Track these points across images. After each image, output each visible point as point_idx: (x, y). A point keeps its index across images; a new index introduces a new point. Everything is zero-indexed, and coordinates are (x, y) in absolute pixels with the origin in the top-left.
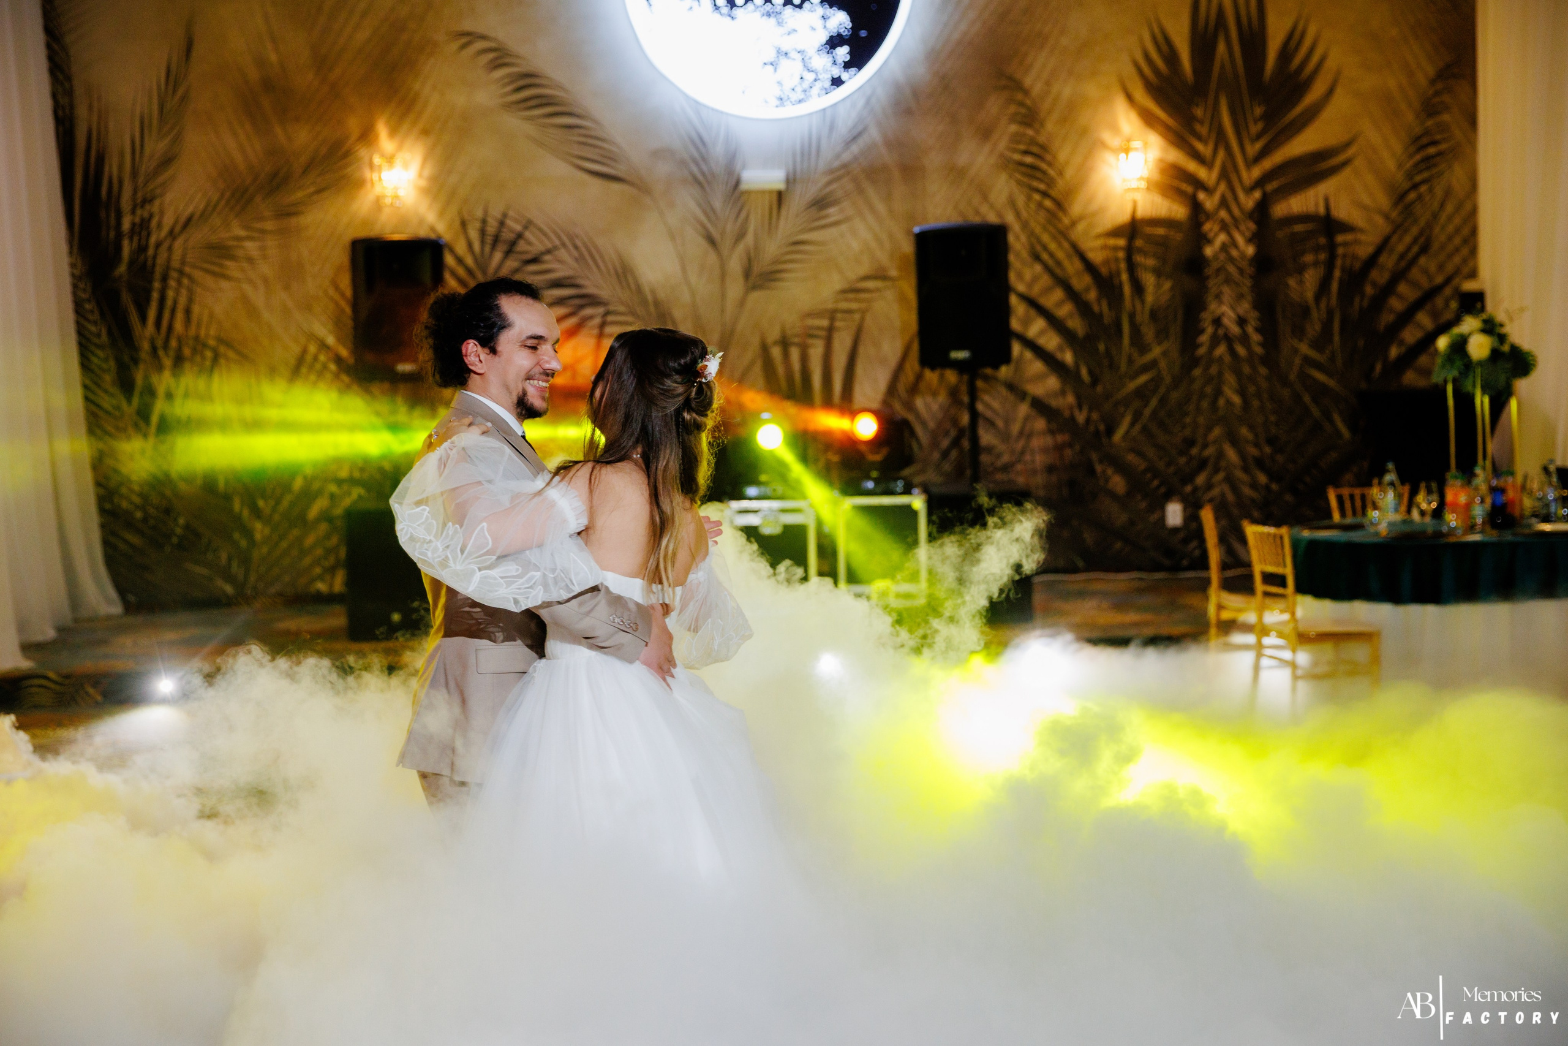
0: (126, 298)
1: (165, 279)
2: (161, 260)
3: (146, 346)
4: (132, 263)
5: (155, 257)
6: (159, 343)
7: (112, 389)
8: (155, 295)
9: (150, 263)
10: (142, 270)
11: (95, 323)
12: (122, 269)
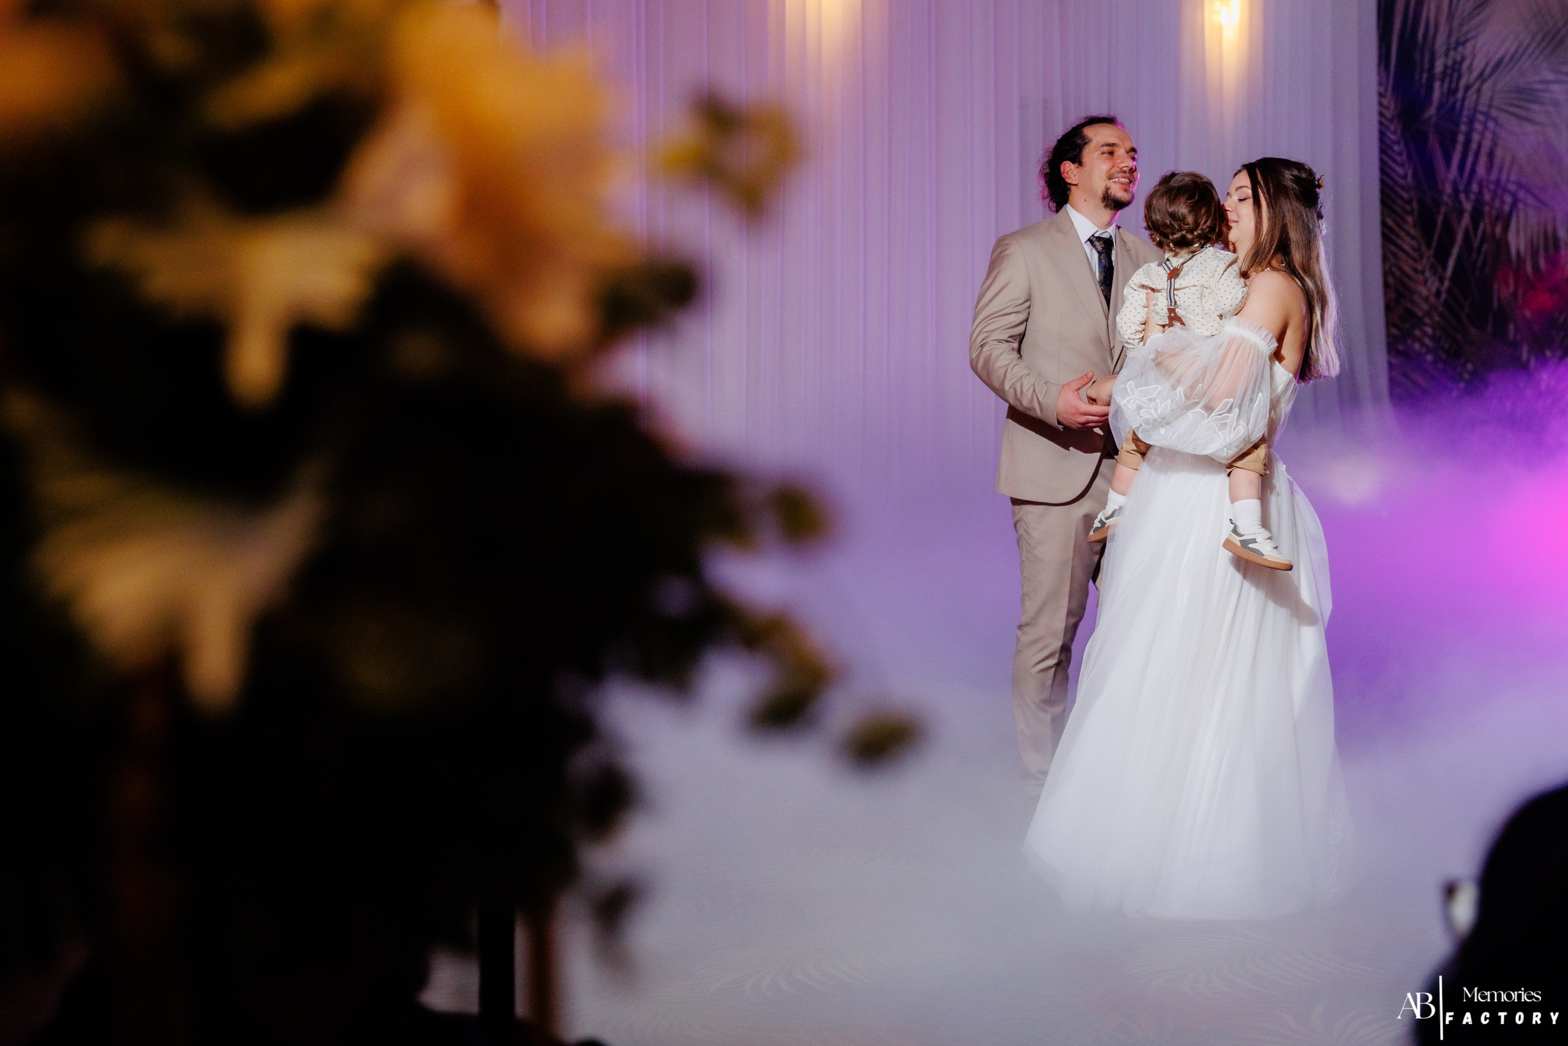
0: (1433, 141)
1: (1471, 122)
2: (1469, 103)
3: (1448, 189)
4: (1440, 107)
5: (1463, 99)
6: (1461, 187)
7: (1412, 231)
8: (1461, 138)
9: (1458, 104)
10: (1450, 113)
11: (1402, 165)
12: (1432, 111)
